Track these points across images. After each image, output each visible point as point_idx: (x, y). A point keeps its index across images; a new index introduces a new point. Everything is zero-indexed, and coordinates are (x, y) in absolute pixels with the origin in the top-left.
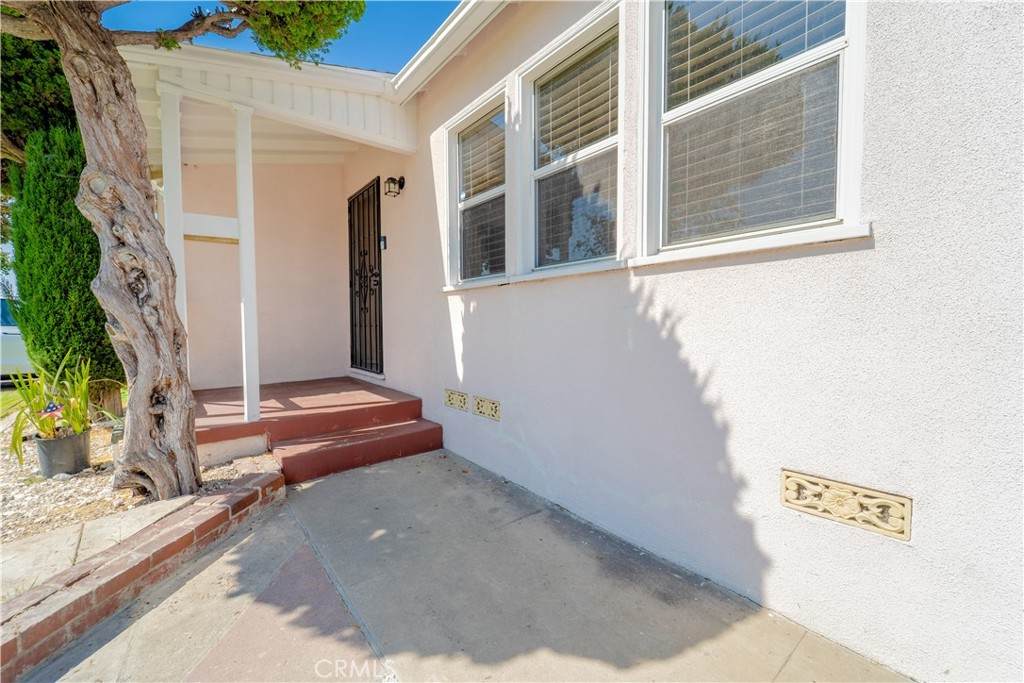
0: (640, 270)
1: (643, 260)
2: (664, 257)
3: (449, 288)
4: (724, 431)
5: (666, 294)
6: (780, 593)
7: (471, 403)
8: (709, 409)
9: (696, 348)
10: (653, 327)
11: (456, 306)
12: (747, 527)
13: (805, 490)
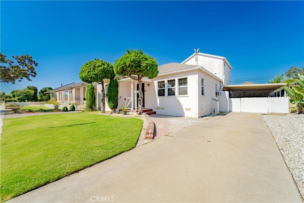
0: (177, 97)
1: (177, 96)
2: (179, 96)
3: (157, 97)
4: (182, 107)
5: (179, 98)
6: (186, 115)
7: (160, 109)
8: (181, 105)
9: (181, 102)
10: (178, 100)
11: (158, 99)
12: (184, 112)
13: (186, 109)
